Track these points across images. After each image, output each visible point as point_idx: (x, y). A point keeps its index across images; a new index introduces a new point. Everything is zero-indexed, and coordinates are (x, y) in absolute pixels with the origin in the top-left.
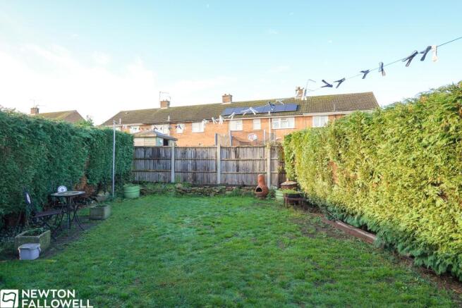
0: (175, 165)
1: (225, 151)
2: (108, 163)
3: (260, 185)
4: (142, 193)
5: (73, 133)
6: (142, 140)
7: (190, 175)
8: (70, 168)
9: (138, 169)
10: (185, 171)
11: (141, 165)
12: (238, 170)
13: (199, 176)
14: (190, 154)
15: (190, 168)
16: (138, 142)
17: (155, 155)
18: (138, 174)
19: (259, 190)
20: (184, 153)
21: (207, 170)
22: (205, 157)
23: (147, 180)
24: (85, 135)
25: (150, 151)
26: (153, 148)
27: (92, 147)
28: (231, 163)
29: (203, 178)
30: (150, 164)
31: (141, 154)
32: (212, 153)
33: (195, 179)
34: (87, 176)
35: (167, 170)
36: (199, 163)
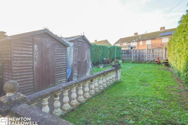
0: (133, 55)
1: (149, 50)
2: (114, 54)
3: (157, 60)
4: (123, 62)
5: (106, 47)
6: (124, 48)
7: (138, 58)
8: (106, 55)
9: (123, 56)
10: (136, 57)
11: (124, 55)
12: (153, 56)
13: (140, 58)
14: (138, 52)
15: (138, 56)
16: (122, 49)
17: (128, 52)
18: (123, 58)
19: (156, 62)
20: (136, 52)
21: (143, 56)
22: (142, 52)
23: (125, 59)
24: (109, 48)
25: (126, 51)
26: (127, 50)
27: (110, 50)
28: (151, 54)
29: (141, 59)
30: (126, 55)
31: (124, 52)
32: (145, 51)
33: (139, 59)
34: (109, 57)
35: (131, 57)
36: (140, 54)
